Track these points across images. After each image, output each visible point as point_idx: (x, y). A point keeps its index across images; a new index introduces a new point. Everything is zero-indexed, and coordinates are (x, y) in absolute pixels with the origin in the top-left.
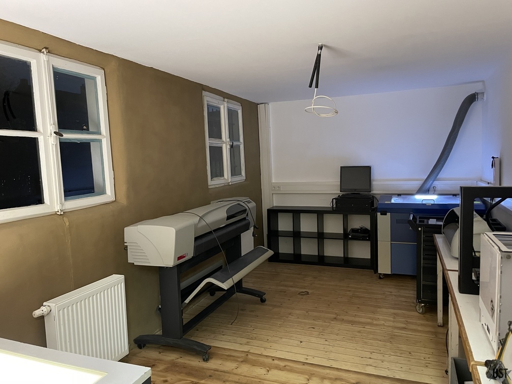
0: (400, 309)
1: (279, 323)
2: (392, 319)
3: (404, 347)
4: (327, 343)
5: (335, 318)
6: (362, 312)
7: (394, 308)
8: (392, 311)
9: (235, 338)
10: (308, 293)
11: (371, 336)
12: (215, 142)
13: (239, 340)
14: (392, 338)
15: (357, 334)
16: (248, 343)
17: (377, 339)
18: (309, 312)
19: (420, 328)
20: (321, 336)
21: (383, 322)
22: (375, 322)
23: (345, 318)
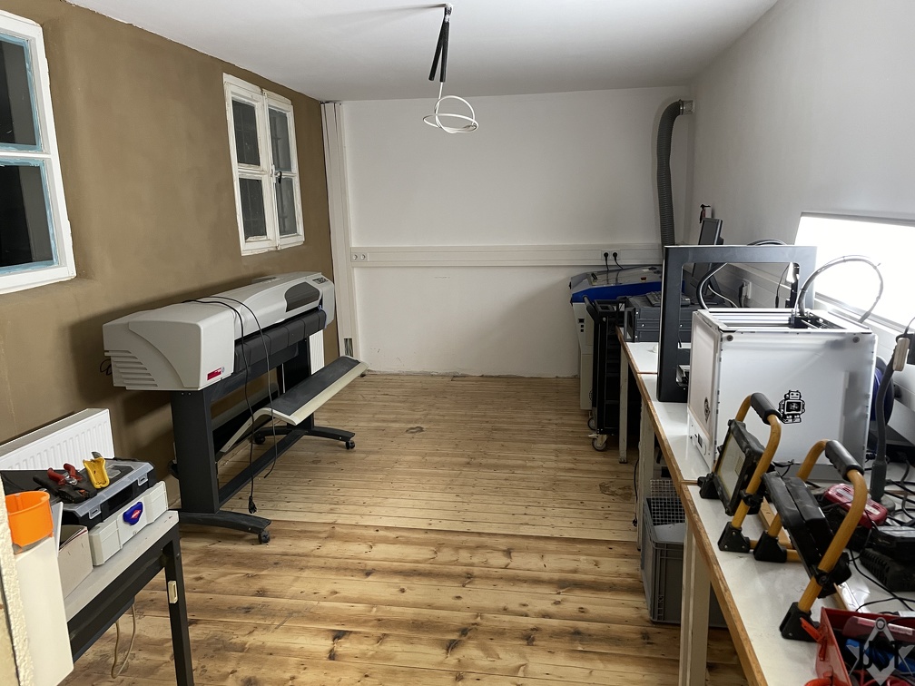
0: (564, 443)
1: (381, 476)
2: (553, 458)
3: (573, 495)
4: (459, 499)
5: (468, 463)
6: (510, 450)
7: (556, 443)
8: (553, 446)
9: (310, 505)
10: (421, 429)
11: (524, 484)
12: (249, 172)
13: (316, 507)
14: (555, 484)
15: (503, 482)
16: (331, 511)
17: (534, 488)
18: (427, 458)
19: (595, 467)
20: (448, 490)
21: (541, 463)
22: (529, 464)
23: (484, 461)
